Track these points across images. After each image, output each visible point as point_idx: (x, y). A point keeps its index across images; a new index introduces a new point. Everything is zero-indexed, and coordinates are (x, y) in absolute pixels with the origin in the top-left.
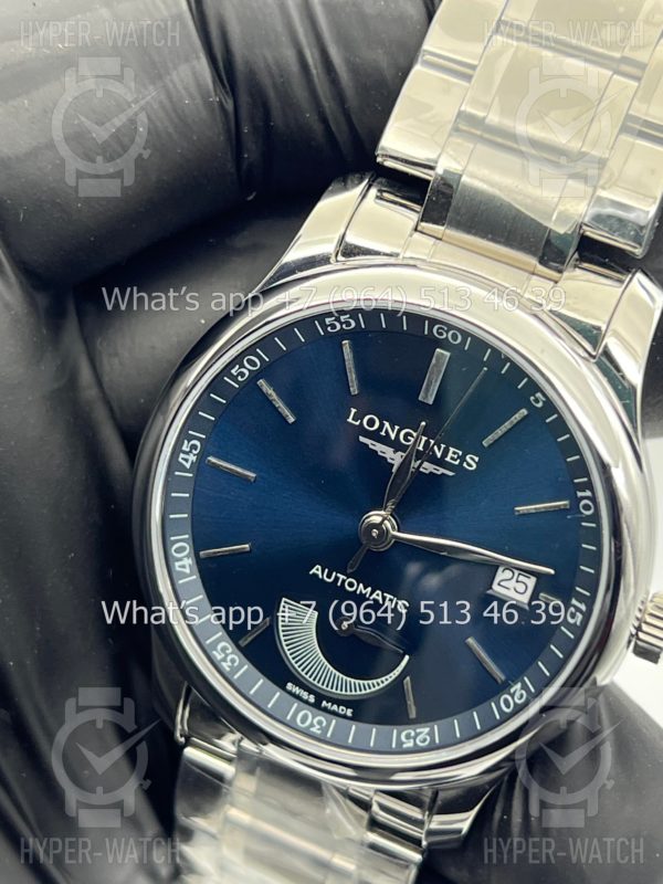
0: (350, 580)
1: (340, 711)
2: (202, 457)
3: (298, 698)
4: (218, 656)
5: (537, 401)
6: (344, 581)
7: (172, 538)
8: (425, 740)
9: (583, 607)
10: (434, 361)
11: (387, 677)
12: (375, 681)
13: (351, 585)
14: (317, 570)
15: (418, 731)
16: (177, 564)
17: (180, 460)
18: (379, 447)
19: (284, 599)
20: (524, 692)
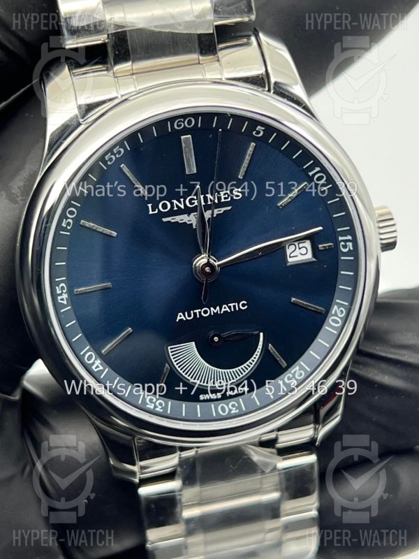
0: (203, 310)
1: (240, 392)
2: (70, 292)
3: (211, 400)
4: (151, 406)
5: (258, 132)
6: (200, 312)
7: (82, 353)
8: (301, 374)
9: (349, 237)
10: (183, 145)
11: (256, 353)
12: (250, 361)
13: (206, 312)
14: (180, 317)
15: (292, 372)
16: (93, 367)
17: (60, 301)
18: (178, 219)
19: (169, 348)
20: (341, 308)
